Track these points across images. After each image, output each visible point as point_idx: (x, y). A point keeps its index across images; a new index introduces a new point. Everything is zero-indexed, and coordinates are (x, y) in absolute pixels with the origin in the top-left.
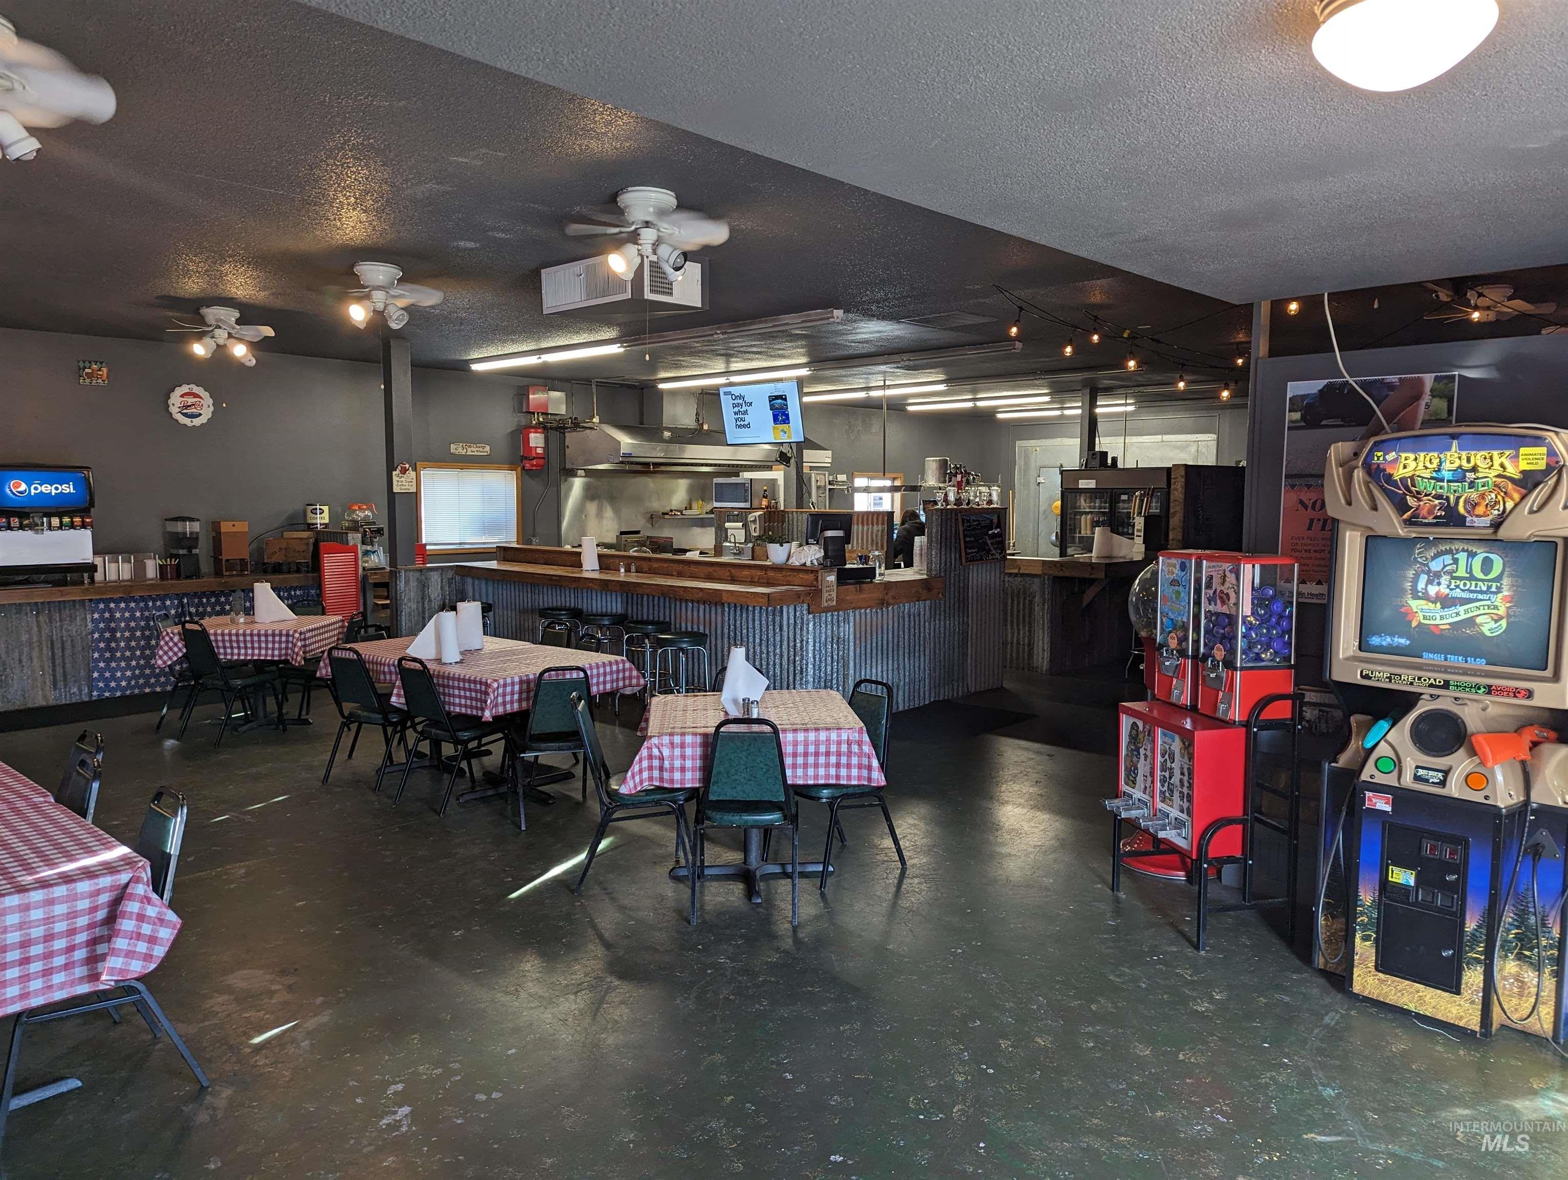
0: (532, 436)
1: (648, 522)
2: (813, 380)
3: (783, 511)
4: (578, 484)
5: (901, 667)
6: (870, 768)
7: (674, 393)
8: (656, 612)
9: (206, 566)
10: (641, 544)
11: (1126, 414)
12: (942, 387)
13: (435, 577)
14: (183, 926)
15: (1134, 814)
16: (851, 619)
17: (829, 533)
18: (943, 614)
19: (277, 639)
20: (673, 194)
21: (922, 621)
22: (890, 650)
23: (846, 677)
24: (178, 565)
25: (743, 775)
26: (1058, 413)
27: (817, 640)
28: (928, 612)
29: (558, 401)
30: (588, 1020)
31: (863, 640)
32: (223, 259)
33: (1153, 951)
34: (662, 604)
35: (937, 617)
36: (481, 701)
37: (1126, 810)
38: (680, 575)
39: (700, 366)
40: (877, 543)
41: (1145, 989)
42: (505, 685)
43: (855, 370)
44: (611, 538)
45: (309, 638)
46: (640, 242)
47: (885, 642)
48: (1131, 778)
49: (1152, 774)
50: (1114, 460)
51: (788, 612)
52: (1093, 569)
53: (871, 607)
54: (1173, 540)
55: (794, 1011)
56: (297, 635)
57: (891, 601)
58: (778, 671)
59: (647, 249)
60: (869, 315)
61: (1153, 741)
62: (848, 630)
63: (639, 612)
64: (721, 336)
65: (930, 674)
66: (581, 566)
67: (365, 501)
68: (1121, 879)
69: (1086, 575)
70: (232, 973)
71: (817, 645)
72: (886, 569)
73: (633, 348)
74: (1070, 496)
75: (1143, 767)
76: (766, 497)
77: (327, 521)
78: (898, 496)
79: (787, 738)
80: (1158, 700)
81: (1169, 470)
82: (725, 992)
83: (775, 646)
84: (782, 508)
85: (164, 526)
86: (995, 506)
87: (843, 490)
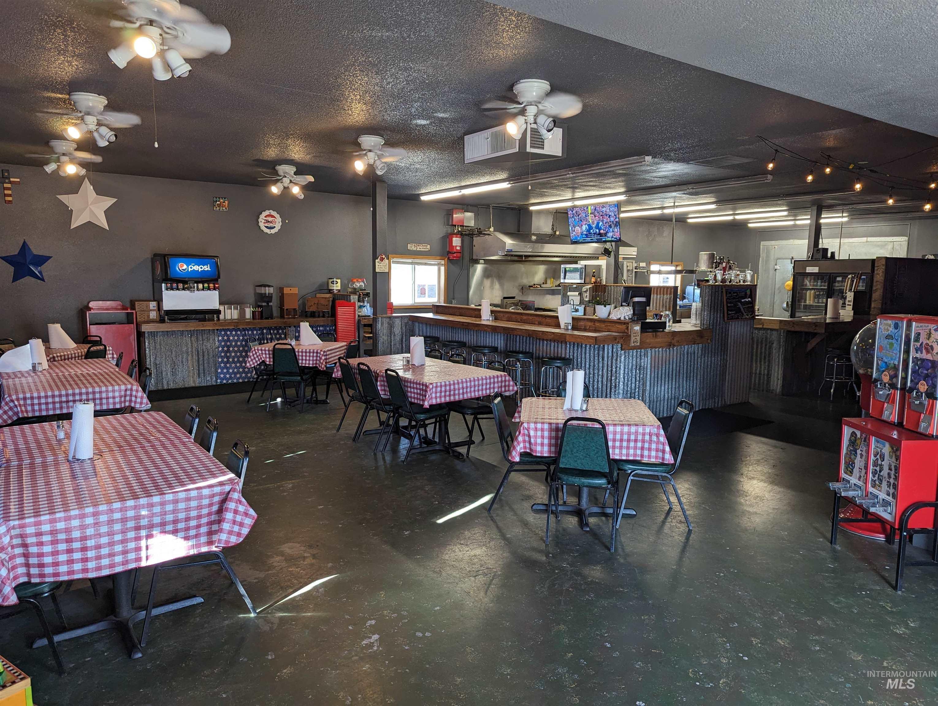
0: (454, 239)
1: (520, 291)
2: (628, 202)
3: (604, 285)
4: (479, 268)
5: (681, 386)
6: (664, 451)
7: (539, 212)
8: (524, 346)
9: (276, 312)
10: (516, 305)
11: (842, 223)
12: (713, 206)
13: (398, 322)
14: (258, 517)
15: (851, 494)
16: (649, 354)
17: (636, 299)
18: (710, 353)
19: (311, 354)
20: (548, 83)
21: (696, 358)
22: (674, 375)
23: (644, 391)
24: (262, 312)
25: (582, 453)
26: (792, 223)
27: (627, 367)
28: (700, 351)
29: (469, 219)
30: (482, 594)
31: (656, 368)
32: (287, 137)
33: (861, 589)
34: (528, 342)
35: (706, 355)
36: (422, 395)
37: (844, 491)
38: (540, 324)
39: (556, 195)
40: (666, 307)
41: (857, 613)
42: (436, 387)
43: (656, 196)
44: (498, 301)
45: (329, 355)
46: (526, 114)
47: (671, 370)
48: (849, 469)
49: (866, 468)
50: (833, 254)
51: (608, 349)
52: (816, 326)
53: (663, 347)
54: (874, 308)
55: (611, 603)
56: (322, 353)
57: (676, 344)
58: (600, 386)
59: (531, 119)
60: (668, 159)
61: (868, 446)
62: (647, 362)
63: (514, 346)
64: (571, 175)
65: (700, 392)
66: (481, 318)
67: (360, 277)
68: (838, 537)
69: (811, 330)
70: (284, 544)
71: (626, 370)
72: (673, 323)
73: (516, 184)
74: (800, 278)
75: (859, 462)
76: (594, 277)
77: (339, 288)
78: (679, 276)
79: (610, 429)
80: (872, 417)
81: (873, 261)
82: (567, 586)
83: (598, 370)
84: (604, 283)
85: (255, 290)
86: (749, 283)
87: (644, 272)
